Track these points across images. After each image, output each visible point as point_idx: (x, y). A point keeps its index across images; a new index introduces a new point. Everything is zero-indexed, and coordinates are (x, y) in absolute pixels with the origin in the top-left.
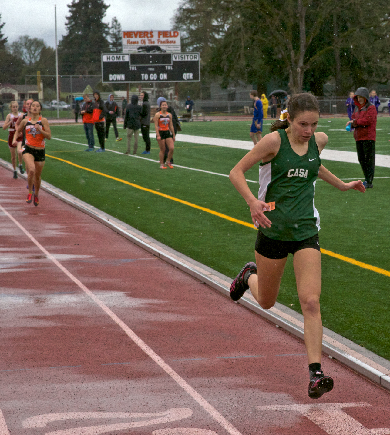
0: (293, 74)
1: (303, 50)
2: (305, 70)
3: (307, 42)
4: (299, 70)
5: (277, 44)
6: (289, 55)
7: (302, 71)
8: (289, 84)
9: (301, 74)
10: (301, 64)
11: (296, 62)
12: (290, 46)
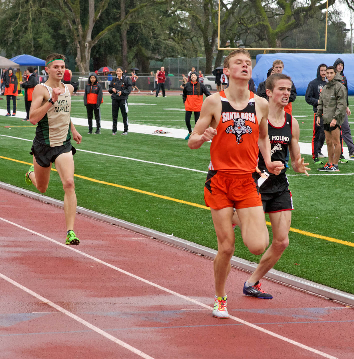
0: (80, 48)
1: (91, 25)
2: (93, 45)
3: (96, 16)
4: (87, 44)
5: (65, 18)
6: (77, 29)
7: (90, 46)
8: (77, 59)
9: (89, 49)
10: (89, 38)
11: (84, 37)
12: (78, 20)
